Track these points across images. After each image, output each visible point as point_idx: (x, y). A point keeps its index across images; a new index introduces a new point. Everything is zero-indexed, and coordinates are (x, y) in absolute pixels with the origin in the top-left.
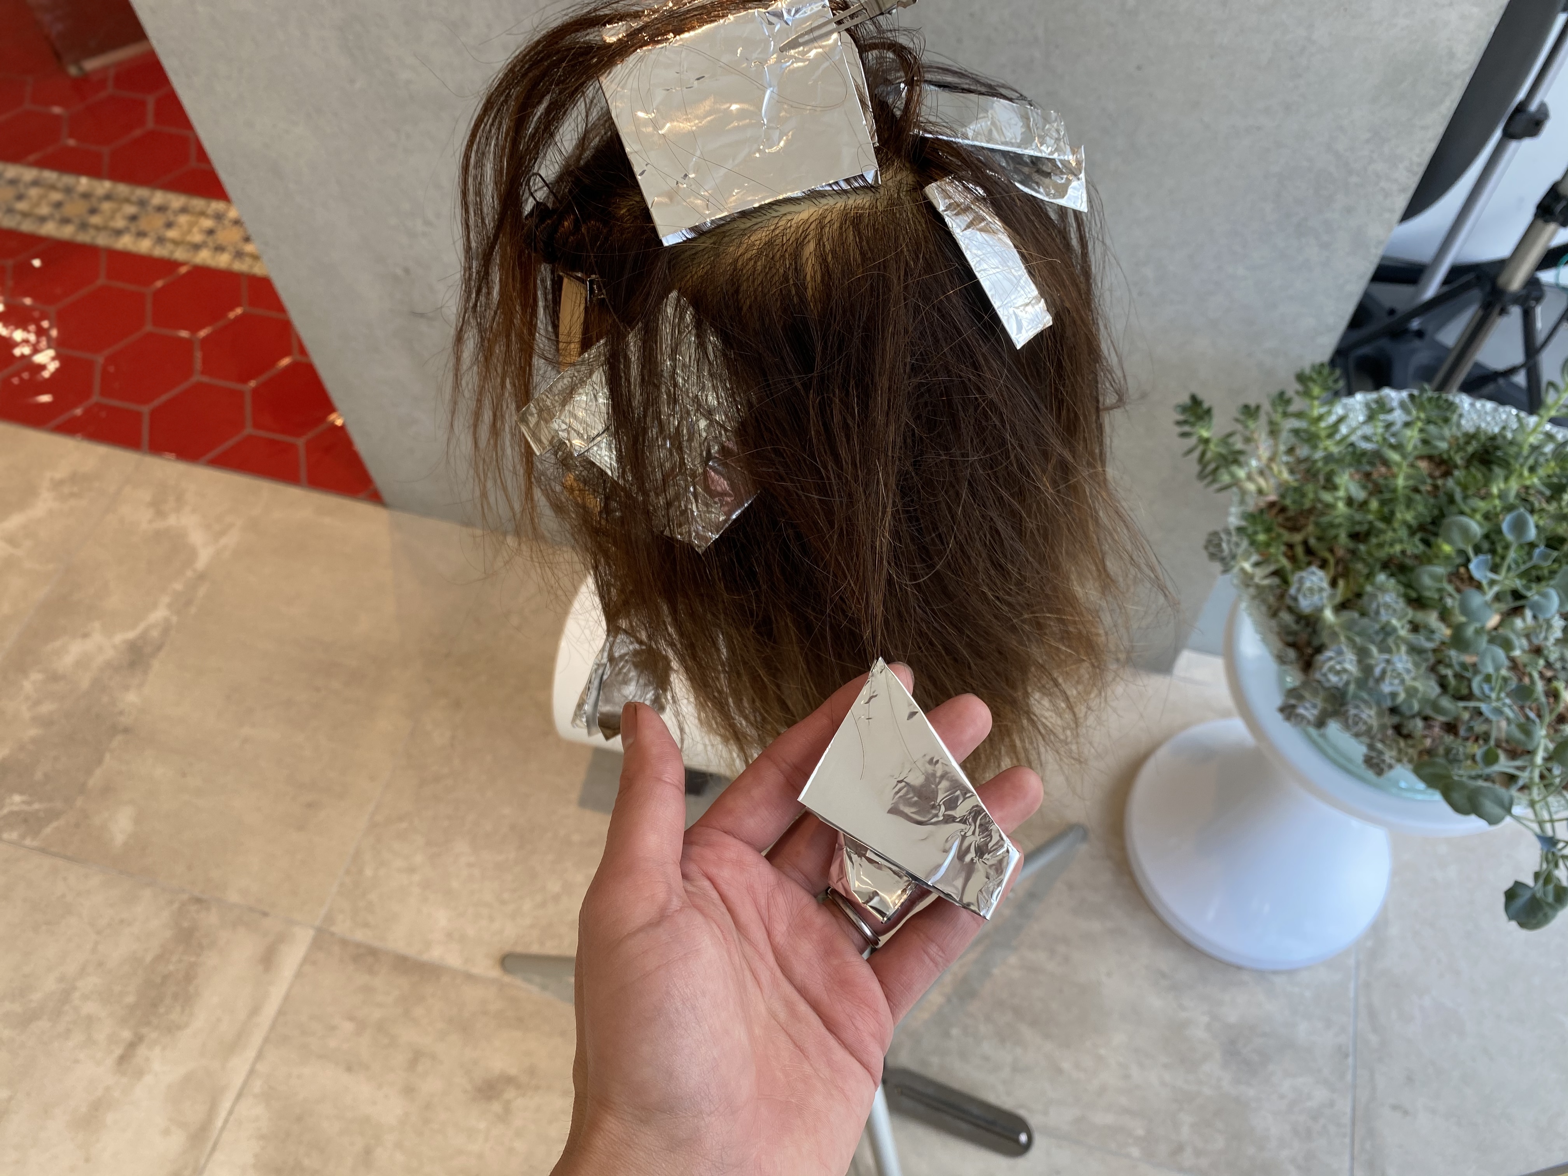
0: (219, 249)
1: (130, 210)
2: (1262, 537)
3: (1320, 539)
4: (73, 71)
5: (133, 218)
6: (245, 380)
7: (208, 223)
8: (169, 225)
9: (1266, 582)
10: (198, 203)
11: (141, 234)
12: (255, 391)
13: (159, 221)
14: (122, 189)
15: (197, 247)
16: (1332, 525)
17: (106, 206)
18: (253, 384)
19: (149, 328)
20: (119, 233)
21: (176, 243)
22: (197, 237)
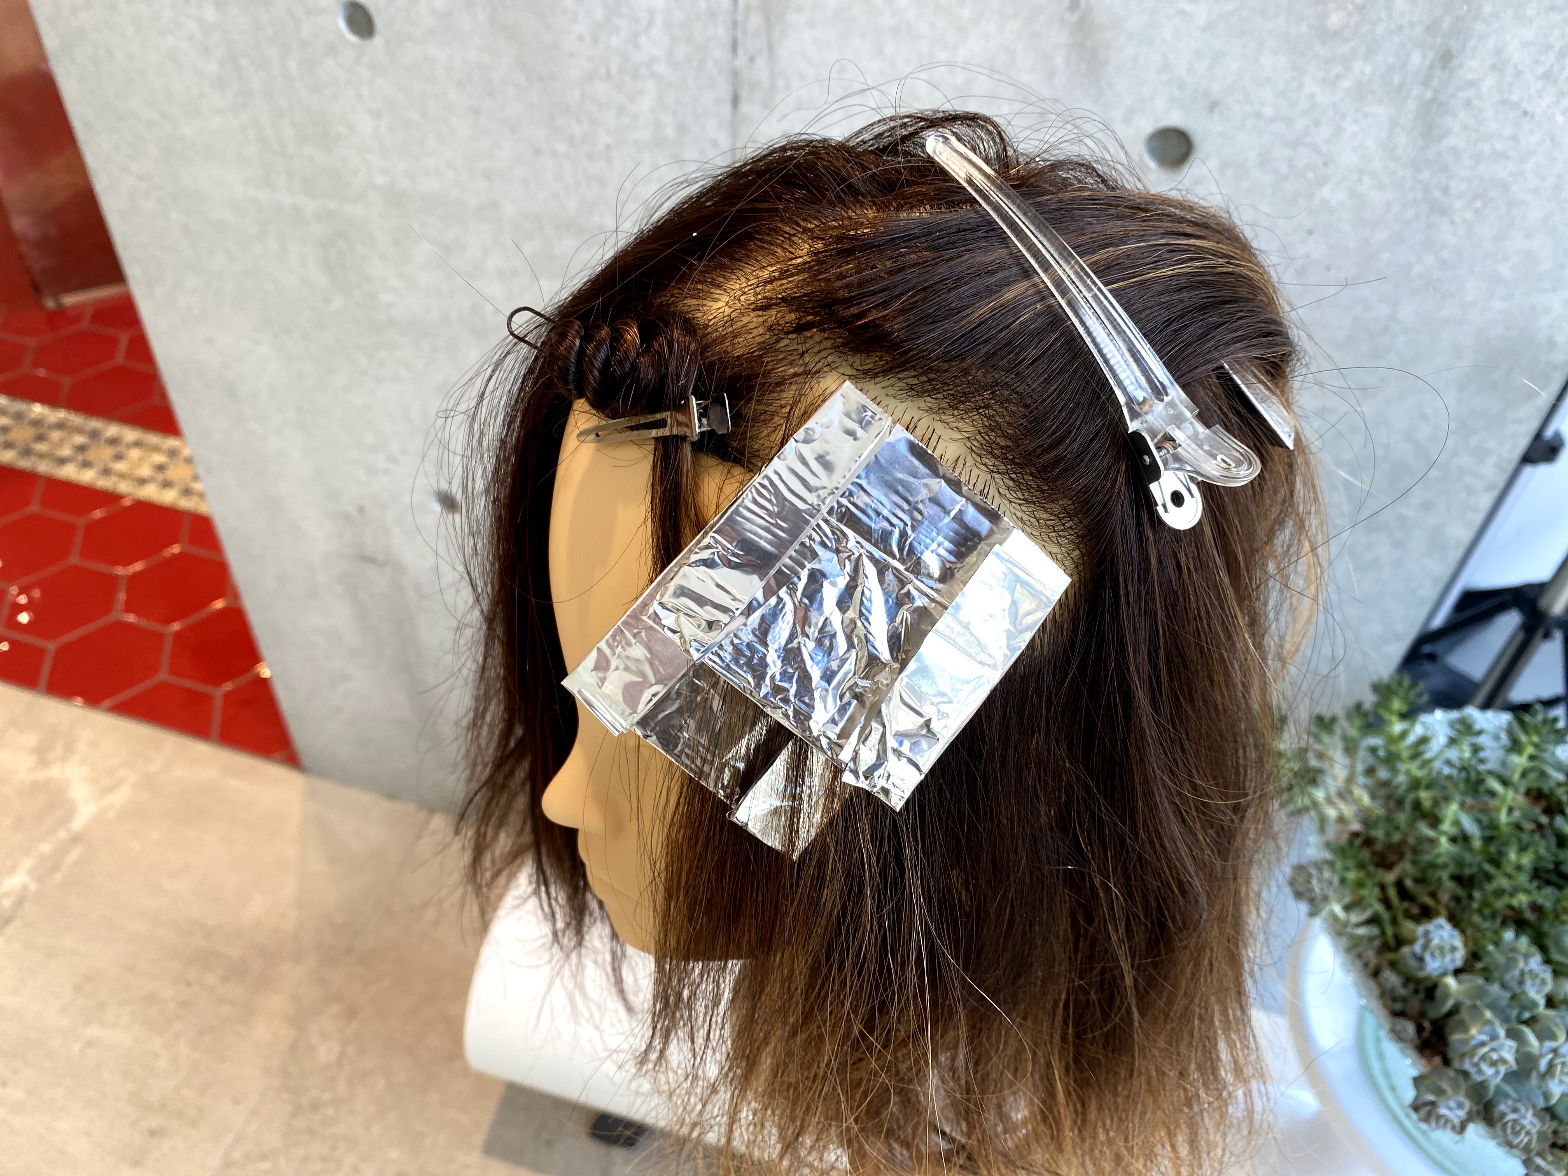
0: (167, 484)
1: (79, 439)
2: (1352, 875)
3: (1417, 881)
4: (50, 304)
5: (82, 449)
6: (168, 621)
7: (159, 458)
8: (119, 457)
9: (1362, 931)
10: (153, 438)
11: (86, 465)
12: (178, 635)
13: (108, 452)
14: (76, 419)
15: (142, 481)
16: (1433, 866)
17: (56, 435)
18: (176, 626)
19: (74, 559)
20: (62, 461)
21: (122, 476)
22: (145, 471)
